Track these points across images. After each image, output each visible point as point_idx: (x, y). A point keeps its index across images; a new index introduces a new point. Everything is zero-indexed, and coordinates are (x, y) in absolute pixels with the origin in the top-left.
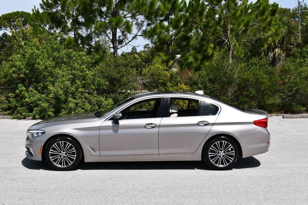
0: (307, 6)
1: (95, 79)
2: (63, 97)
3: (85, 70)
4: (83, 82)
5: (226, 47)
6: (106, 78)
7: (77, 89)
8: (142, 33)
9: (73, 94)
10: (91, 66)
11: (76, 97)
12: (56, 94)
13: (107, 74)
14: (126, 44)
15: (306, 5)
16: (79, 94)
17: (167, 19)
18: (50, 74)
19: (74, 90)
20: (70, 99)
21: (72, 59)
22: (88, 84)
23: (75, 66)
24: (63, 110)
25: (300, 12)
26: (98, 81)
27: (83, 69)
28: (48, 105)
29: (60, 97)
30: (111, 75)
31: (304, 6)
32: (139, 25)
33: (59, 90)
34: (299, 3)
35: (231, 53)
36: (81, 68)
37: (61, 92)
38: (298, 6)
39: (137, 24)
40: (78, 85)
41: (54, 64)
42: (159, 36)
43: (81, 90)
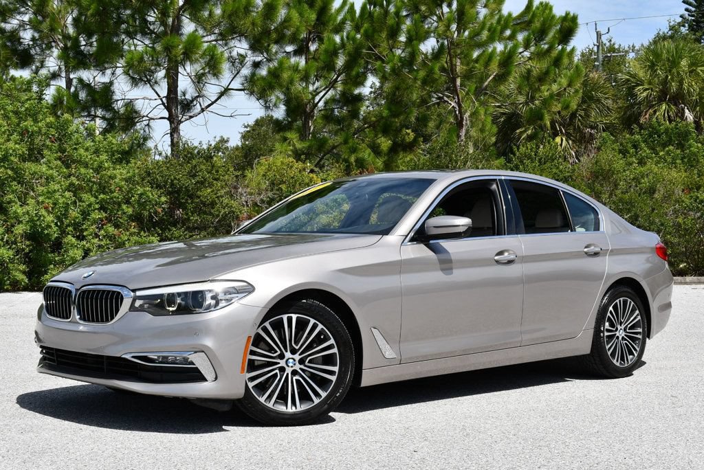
0: (614, 44)
1: (132, 189)
2: (54, 232)
3: (106, 165)
4: (102, 196)
5: (452, 120)
6: (159, 187)
7: (85, 214)
8: (243, 84)
9: (77, 226)
10: (120, 161)
11: (85, 234)
12: (35, 225)
13: (162, 177)
14: (203, 110)
15: (612, 43)
16: (94, 227)
17: (302, 50)
18: (16, 173)
19: (77, 218)
20: (70, 239)
21: (71, 138)
22: (115, 203)
23: (80, 155)
24: (52, 266)
25: (601, 58)
26: (142, 194)
27: (101, 162)
28: (11, 252)
29: (46, 232)
30: (172, 181)
31: (608, 44)
32: (235, 62)
33: (43, 212)
34: (599, 35)
35: (463, 133)
36: (96, 161)
37: (50, 218)
38: (596, 43)
39: (232, 60)
40: (90, 205)
41: (24, 150)
42: (288, 89)
43: (96, 215)
